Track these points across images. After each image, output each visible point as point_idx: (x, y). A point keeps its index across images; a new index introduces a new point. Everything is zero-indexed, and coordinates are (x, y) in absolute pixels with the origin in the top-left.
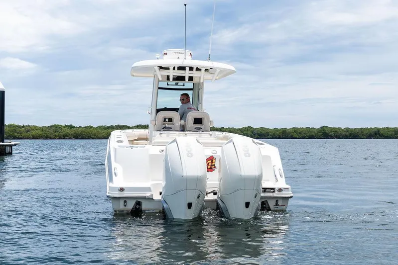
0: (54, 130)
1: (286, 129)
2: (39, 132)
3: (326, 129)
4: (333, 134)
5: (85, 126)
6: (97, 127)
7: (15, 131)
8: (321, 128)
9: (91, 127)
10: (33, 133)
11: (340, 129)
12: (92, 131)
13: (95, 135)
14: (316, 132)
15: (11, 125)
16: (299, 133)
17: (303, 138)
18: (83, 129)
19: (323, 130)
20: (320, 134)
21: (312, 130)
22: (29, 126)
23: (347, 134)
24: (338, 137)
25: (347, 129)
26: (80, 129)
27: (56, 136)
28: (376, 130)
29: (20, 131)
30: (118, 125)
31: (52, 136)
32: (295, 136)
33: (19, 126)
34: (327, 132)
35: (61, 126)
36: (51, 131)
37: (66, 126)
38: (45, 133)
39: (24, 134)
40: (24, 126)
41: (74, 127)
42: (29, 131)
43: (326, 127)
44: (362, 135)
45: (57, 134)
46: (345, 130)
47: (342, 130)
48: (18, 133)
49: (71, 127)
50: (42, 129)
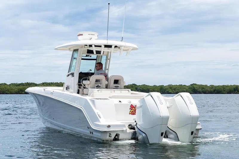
1: (163, 86)
3: (195, 86)
4: (200, 90)
6: (10, 85)
8: (192, 85)
9: (5, 84)
11: (206, 86)
12: (6, 88)
13: (8, 91)
16: (174, 89)
19: (193, 87)
20: (190, 90)
21: (184, 87)
23: (212, 90)
24: (205, 93)
25: (212, 86)
28: (235, 87)
30: (28, 83)
32: (170, 91)
34: (196, 88)
43: (196, 84)
44: (224, 91)
46: (211, 87)
47: (208, 87)
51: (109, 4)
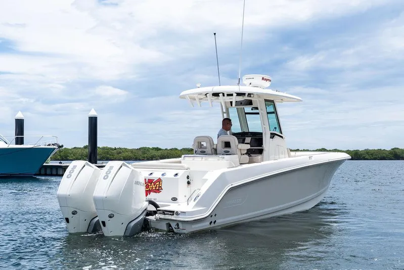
0: (142, 152)
1: (358, 150)
2: (130, 154)
3: (396, 150)
5: (170, 148)
6: (181, 150)
7: (108, 153)
8: (393, 149)
9: (176, 149)
10: (124, 155)
14: (387, 153)
15: (104, 148)
16: (371, 154)
17: (375, 159)
18: (169, 152)
19: (394, 152)
20: (391, 155)
21: (383, 152)
22: (120, 149)
26: (166, 152)
27: (144, 157)
29: (112, 153)
31: (141, 158)
32: (367, 157)
33: (111, 149)
34: (398, 153)
35: (149, 148)
36: (140, 153)
37: (153, 149)
38: (134, 155)
39: (116, 156)
40: (115, 149)
41: (160, 149)
42: (120, 153)
43: (398, 148)
45: (145, 155)
48: (110, 155)
49: (158, 149)
50: (132, 151)
51: (215, 34)
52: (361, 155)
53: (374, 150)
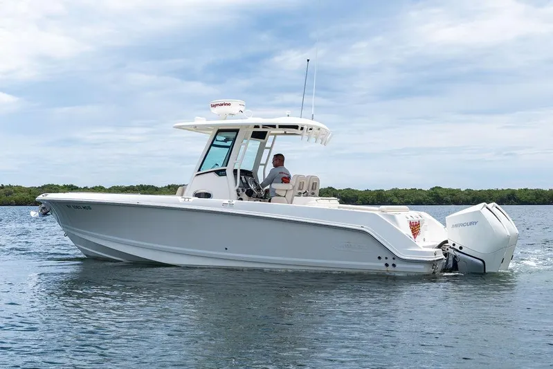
1: (383, 190)
2: (26, 195)
3: (439, 191)
4: (448, 198)
8: (433, 189)
10: (17, 196)
11: (459, 190)
14: (425, 195)
16: (401, 197)
19: (435, 193)
20: (431, 198)
21: (420, 192)
22: (10, 186)
23: (469, 198)
24: (456, 202)
25: (469, 192)
32: (395, 200)
34: (440, 195)
39: (3, 198)
40: (2, 187)
42: (10, 193)
43: (440, 188)
47: (462, 192)
49: (72, 188)
51: (308, 60)
52: (387, 197)
53: (406, 190)
